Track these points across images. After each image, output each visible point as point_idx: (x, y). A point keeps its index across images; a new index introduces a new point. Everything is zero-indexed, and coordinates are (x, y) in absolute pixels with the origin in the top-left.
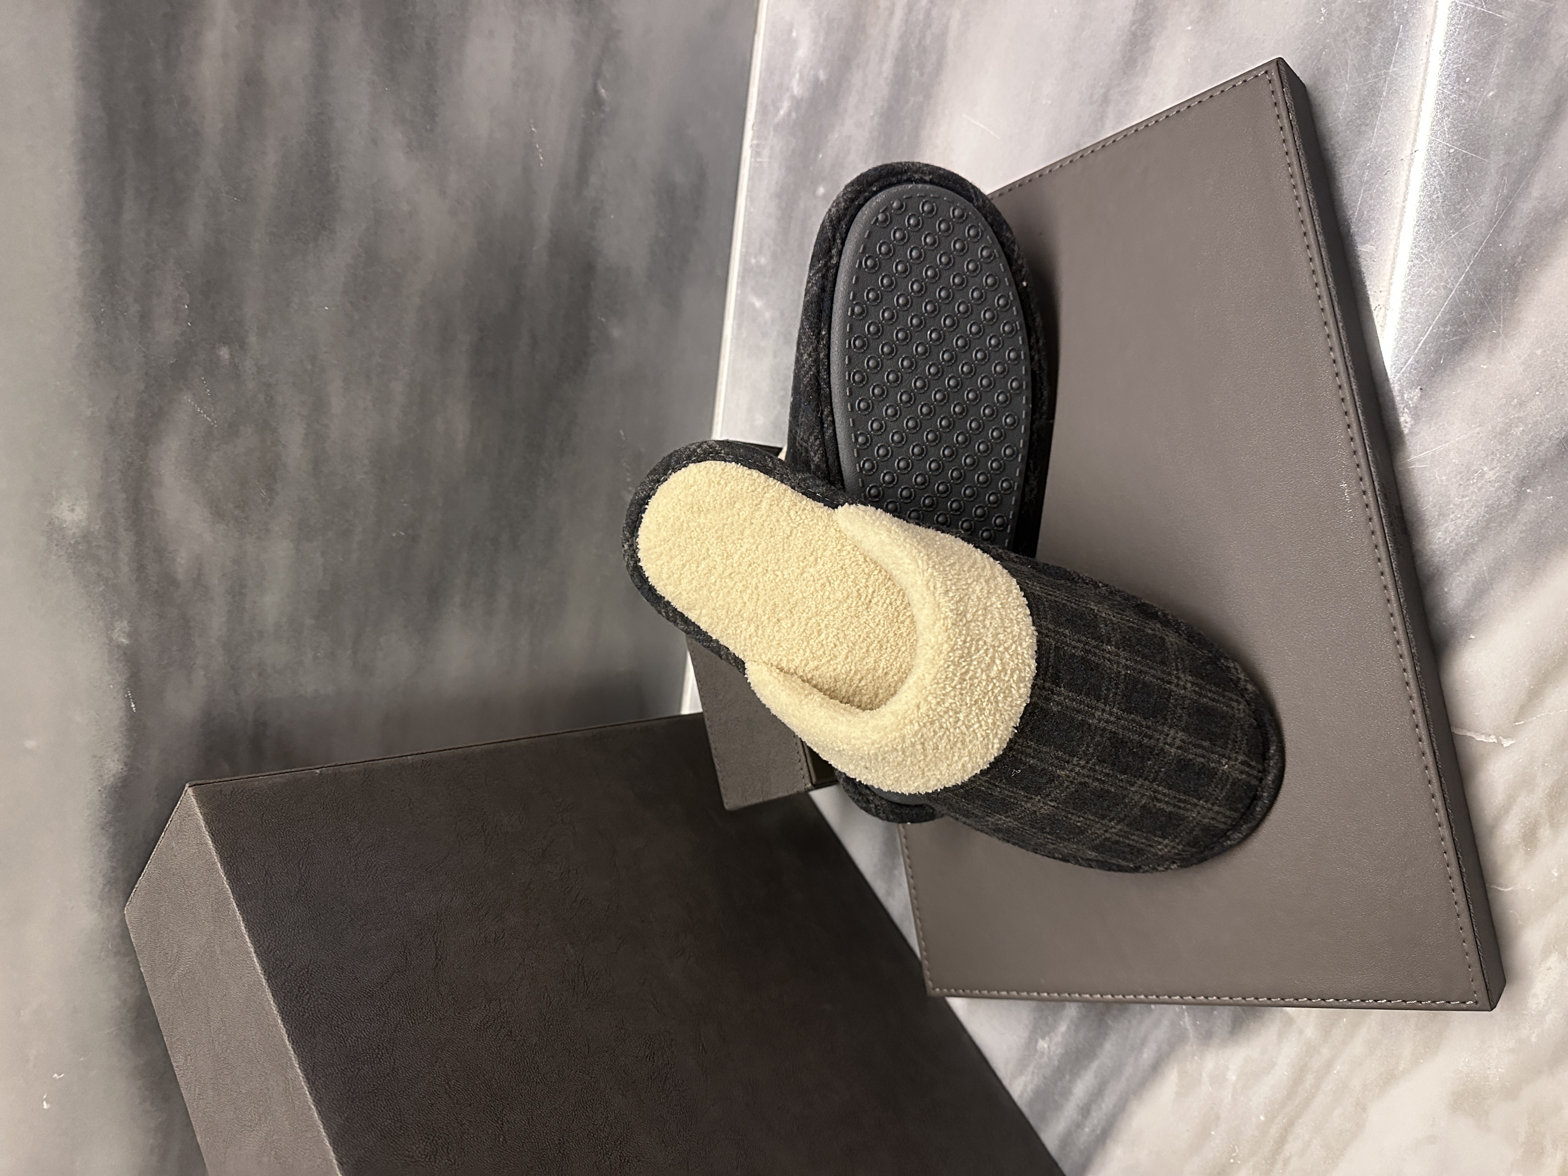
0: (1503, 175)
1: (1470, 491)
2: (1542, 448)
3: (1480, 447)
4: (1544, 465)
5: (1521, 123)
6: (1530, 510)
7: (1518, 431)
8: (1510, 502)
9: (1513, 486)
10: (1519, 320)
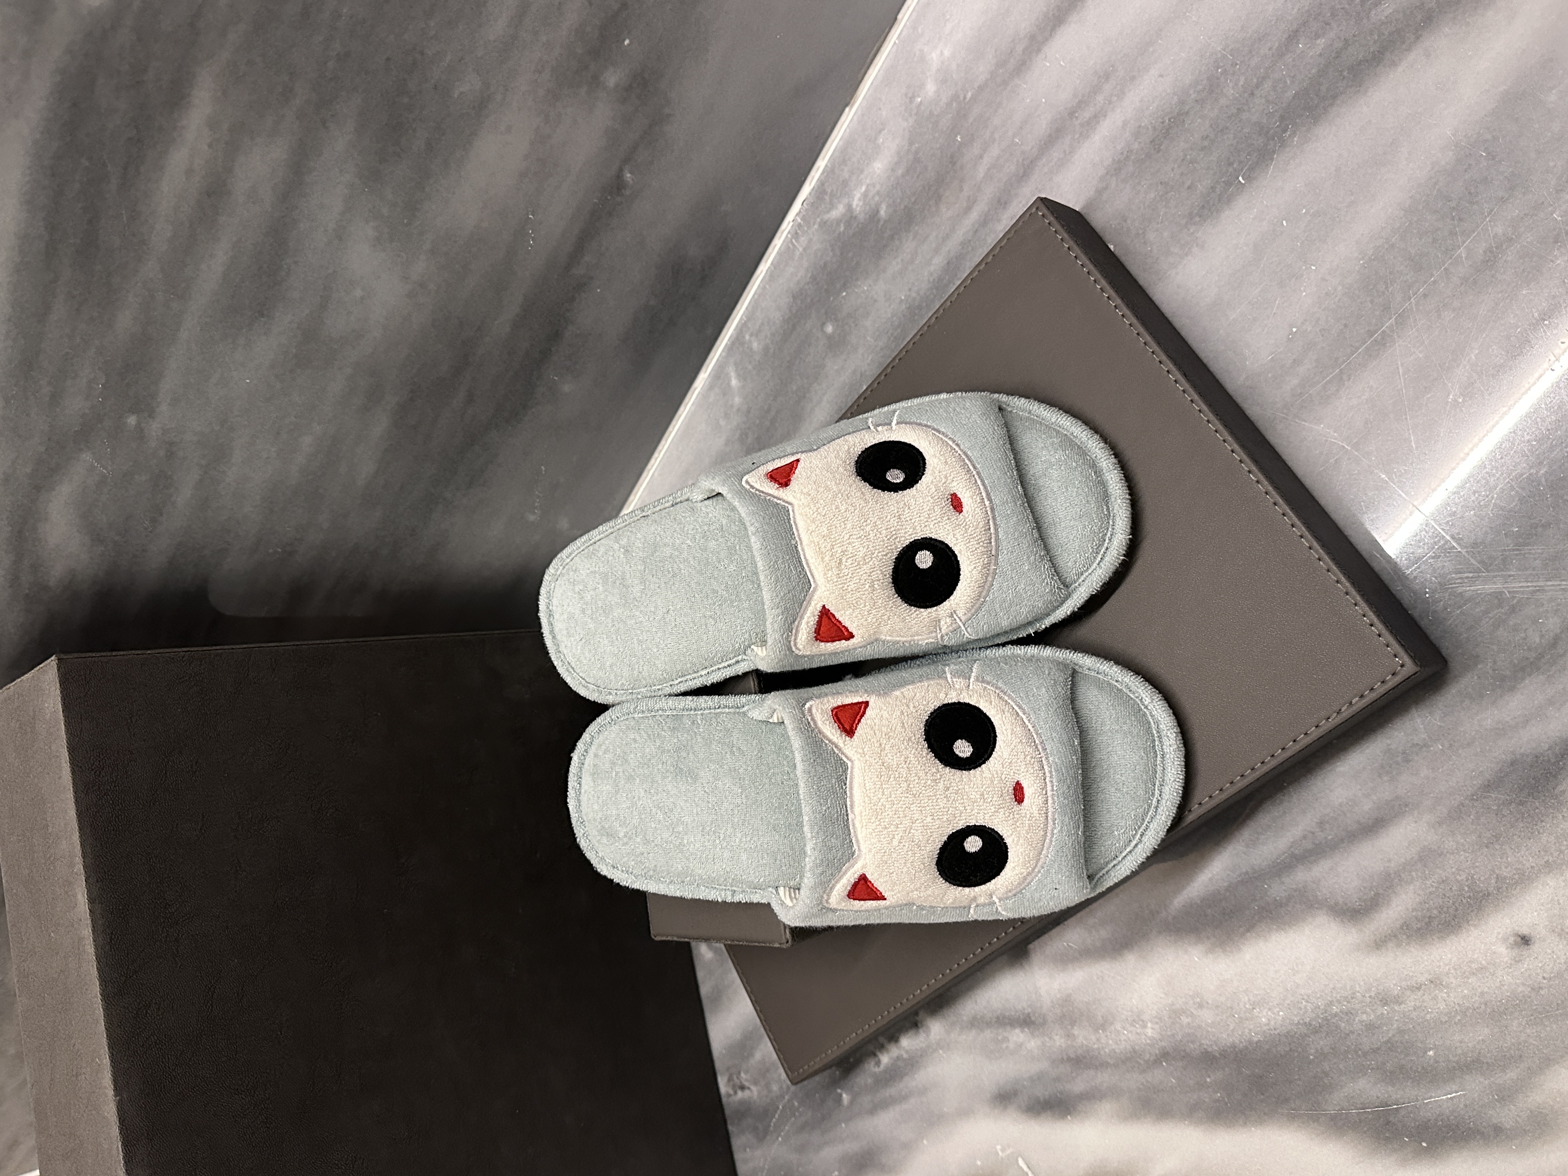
0: (1305, 837)
1: (1129, 1029)
2: (1192, 1046)
3: (1156, 1007)
4: (1184, 1057)
5: (1343, 812)
6: (1157, 1076)
7: (1185, 1020)
8: (1149, 1060)
9: (1157, 1052)
10: (1239, 949)
